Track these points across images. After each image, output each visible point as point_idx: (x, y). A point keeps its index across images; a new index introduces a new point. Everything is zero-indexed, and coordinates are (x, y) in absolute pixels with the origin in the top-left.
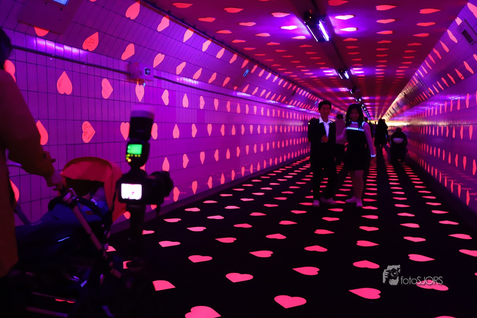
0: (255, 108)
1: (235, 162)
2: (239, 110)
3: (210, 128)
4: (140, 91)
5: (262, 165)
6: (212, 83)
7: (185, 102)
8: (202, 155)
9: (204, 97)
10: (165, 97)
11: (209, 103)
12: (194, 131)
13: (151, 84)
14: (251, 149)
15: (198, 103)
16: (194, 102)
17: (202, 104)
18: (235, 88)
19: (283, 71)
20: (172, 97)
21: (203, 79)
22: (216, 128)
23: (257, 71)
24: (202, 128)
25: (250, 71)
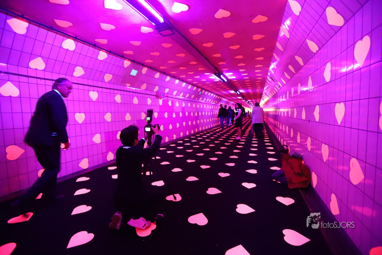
0: (205, 106)
1: (197, 126)
2: (198, 106)
3: (187, 114)
4: (161, 102)
5: (208, 127)
6: (188, 97)
7: (177, 105)
8: (184, 123)
9: (184, 102)
10: (170, 103)
11: (186, 105)
12: (181, 115)
13: (164, 99)
14: (204, 121)
15: (182, 104)
16: (180, 104)
17: (184, 105)
18: (196, 99)
19: (214, 92)
20: (172, 102)
21: (184, 96)
22: (189, 113)
23: (205, 92)
24: (184, 113)
25: (202, 92)
